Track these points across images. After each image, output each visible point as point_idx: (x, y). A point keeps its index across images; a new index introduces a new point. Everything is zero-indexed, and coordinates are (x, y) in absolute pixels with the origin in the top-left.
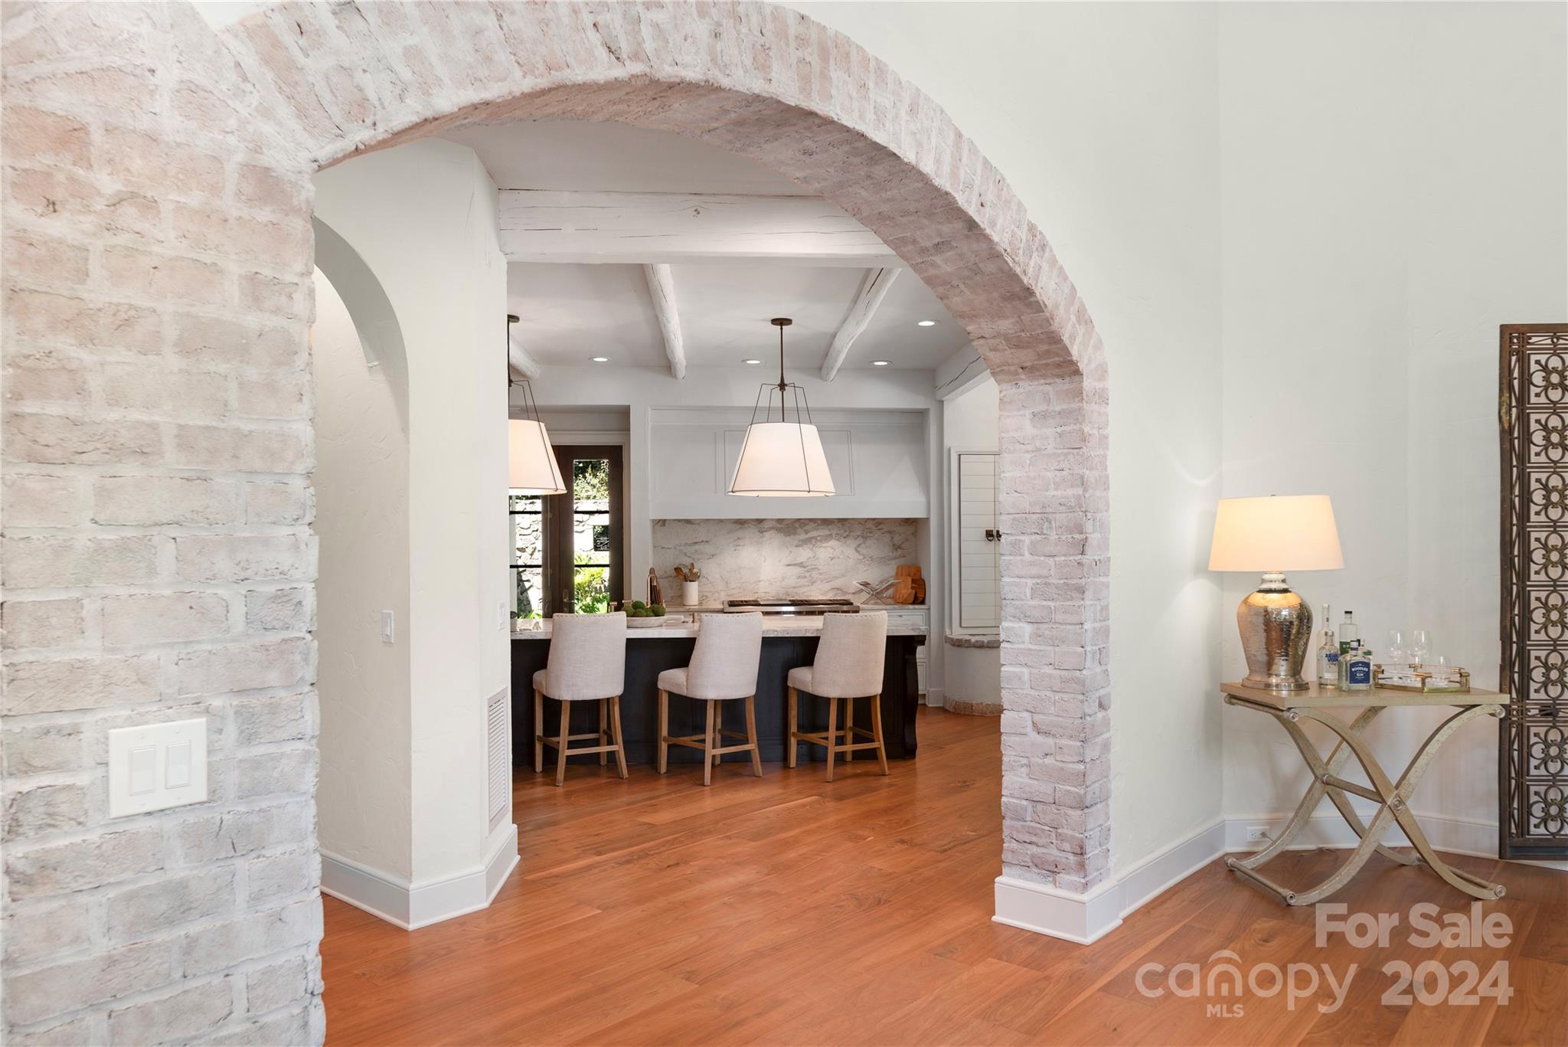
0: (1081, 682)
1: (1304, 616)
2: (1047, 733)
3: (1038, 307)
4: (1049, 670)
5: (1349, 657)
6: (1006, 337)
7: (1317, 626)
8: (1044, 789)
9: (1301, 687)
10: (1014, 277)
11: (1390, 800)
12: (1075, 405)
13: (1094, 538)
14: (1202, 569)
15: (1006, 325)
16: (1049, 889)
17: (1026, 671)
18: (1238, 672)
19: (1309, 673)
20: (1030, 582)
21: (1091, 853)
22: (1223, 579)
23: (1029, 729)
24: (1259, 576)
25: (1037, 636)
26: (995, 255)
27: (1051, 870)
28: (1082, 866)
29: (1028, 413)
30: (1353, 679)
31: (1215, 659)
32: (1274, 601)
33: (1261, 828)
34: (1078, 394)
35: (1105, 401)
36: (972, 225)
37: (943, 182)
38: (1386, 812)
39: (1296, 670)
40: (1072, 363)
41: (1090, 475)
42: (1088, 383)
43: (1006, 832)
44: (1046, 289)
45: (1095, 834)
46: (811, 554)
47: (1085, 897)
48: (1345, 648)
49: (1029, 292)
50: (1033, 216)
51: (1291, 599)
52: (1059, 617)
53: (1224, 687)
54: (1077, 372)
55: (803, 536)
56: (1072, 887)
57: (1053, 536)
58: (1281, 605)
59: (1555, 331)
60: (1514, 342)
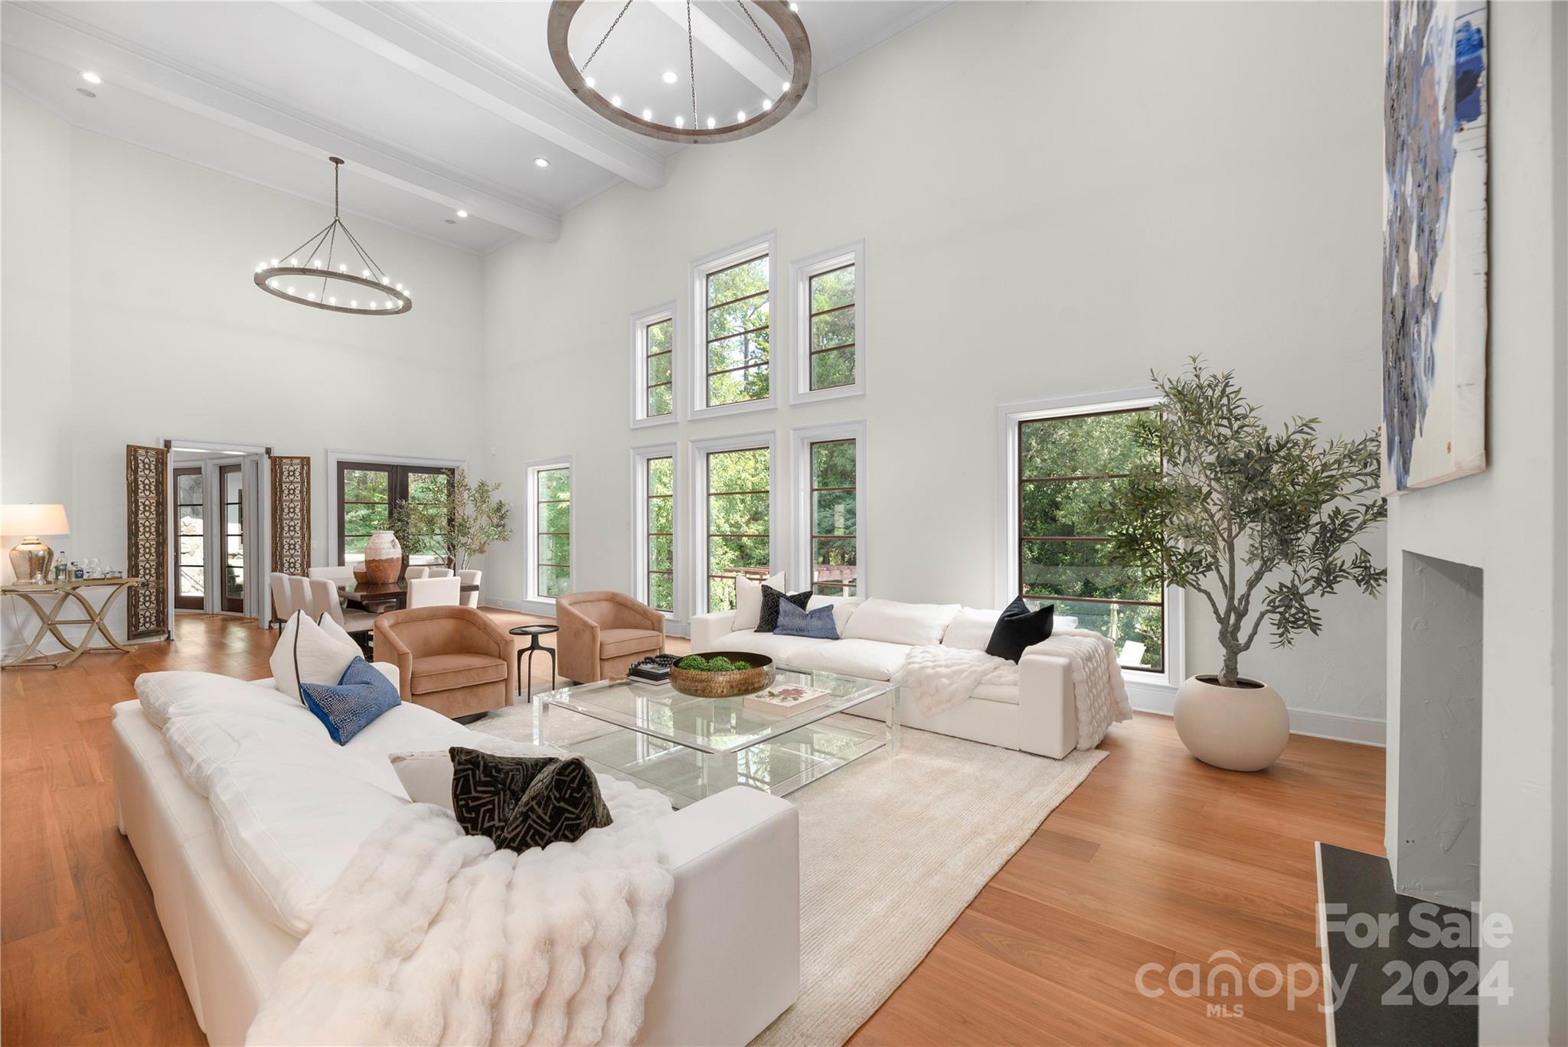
9: (48, 583)
11: (97, 620)
19: (51, 577)
24: (20, 537)
32: (33, 548)
39: (46, 576)
51: (43, 546)
58: (38, 550)
59: (147, 449)
60: (132, 451)
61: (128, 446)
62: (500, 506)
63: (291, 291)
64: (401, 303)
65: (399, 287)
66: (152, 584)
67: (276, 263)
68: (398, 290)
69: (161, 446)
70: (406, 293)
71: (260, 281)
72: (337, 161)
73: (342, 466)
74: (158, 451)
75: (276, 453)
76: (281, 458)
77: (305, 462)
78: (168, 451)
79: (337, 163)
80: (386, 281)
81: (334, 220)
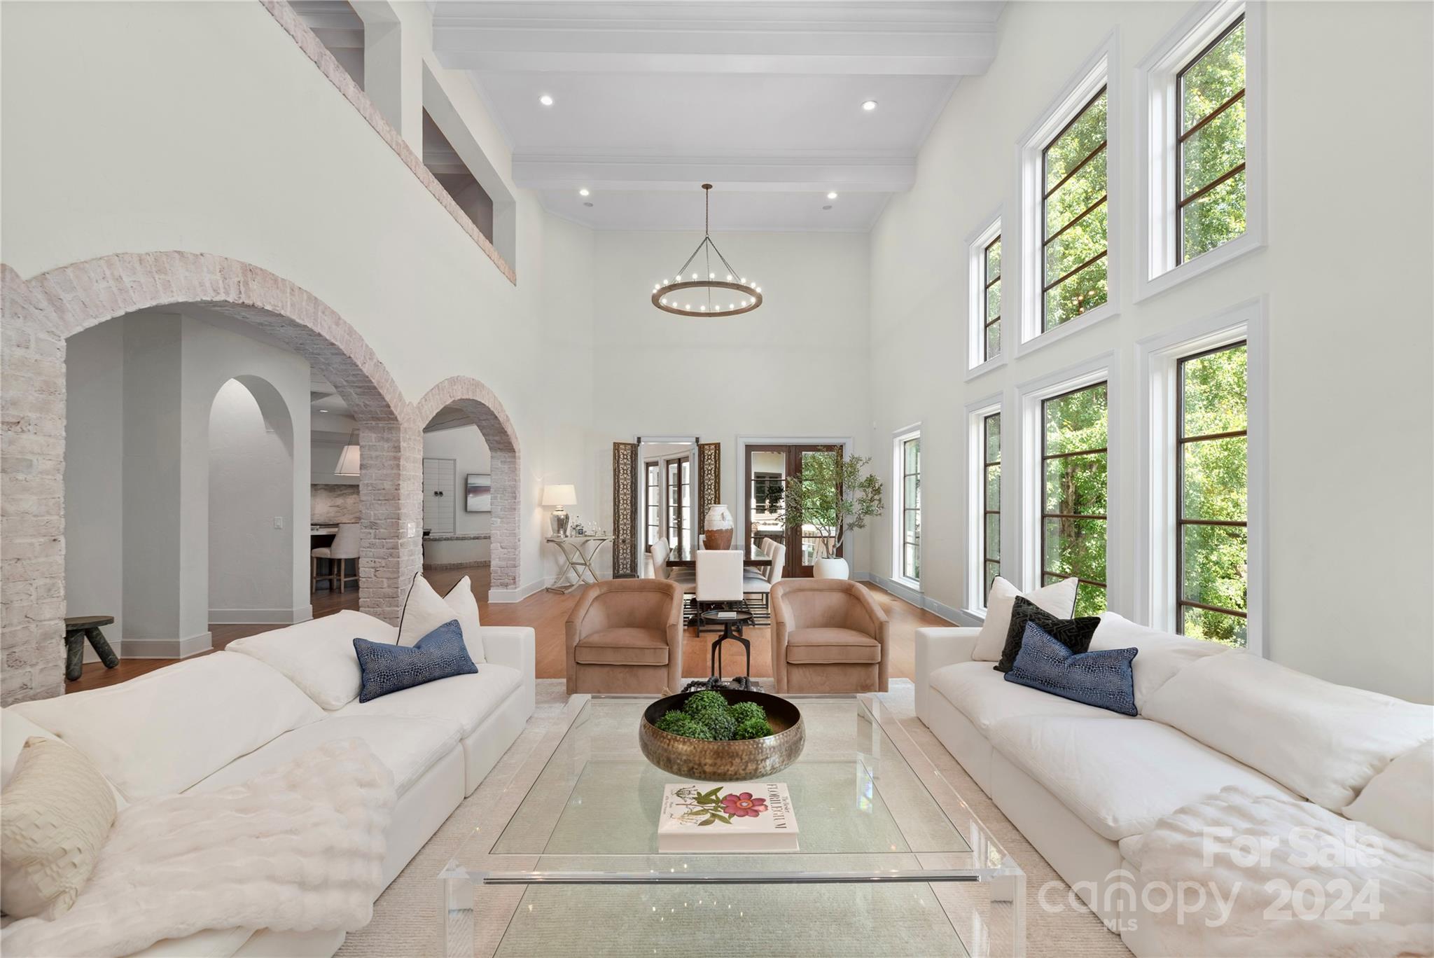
0: (515, 534)
1: (567, 517)
2: (505, 548)
3: (508, 436)
4: (506, 531)
5: (578, 528)
6: (497, 441)
7: (570, 521)
8: (503, 563)
9: (566, 536)
10: (503, 428)
11: (588, 564)
12: (513, 460)
13: (518, 495)
14: (540, 505)
15: (497, 438)
16: (505, 591)
17: (498, 532)
18: (550, 534)
19: (568, 533)
20: (500, 507)
21: (517, 580)
22: (545, 508)
23: (500, 548)
24: (555, 507)
25: (501, 522)
26: (499, 423)
27: (506, 586)
28: (515, 583)
29: (499, 461)
30: (579, 534)
31: (543, 532)
32: (560, 513)
33: (554, 581)
34: (515, 457)
35: (519, 458)
36: (496, 417)
37: (492, 409)
38: (587, 568)
39: (565, 532)
40: (514, 449)
41: (517, 478)
42: (517, 454)
43: (492, 577)
44: (509, 431)
45: (517, 574)
46: (343, 501)
47: (516, 590)
48: (577, 526)
49: (506, 432)
50: (507, 413)
51: (564, 513)
52: (508, 516)
53: (546, 538)
54: (514, 451)
55: (339, 493)
56: (512, 589)
57: (507, 495)
58: (562, 514)
59: (625, 444)
60: (617, 446)
61: (614, 443)
62: (871, 481)
63: (675, 305)
64: (753, 300)
65: (753, 286)
66: (628, 541)
67: (666, 283)
68: (753, 288)
69: (636, 442)
70: (759, 290)
71: (655, 300)
72: (707, 187)
73: (750, 449)
74: (632, 445)
75: (702, 442)
76: (704, 445)
77: (717, 446)
78: (638, 445)
79: (707, 189)
80: (743, 281)
81: (705, 238)
